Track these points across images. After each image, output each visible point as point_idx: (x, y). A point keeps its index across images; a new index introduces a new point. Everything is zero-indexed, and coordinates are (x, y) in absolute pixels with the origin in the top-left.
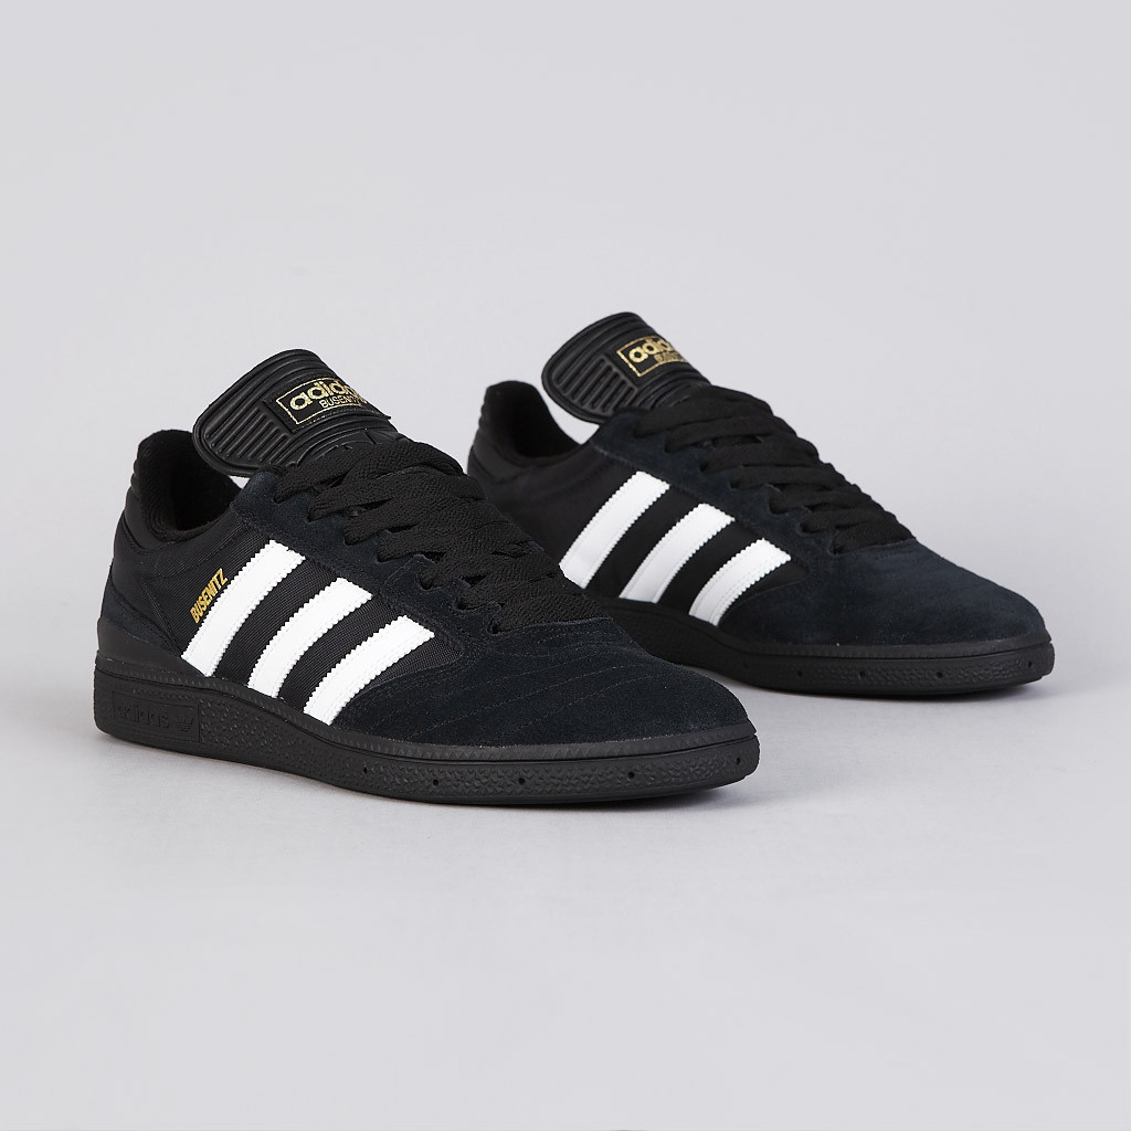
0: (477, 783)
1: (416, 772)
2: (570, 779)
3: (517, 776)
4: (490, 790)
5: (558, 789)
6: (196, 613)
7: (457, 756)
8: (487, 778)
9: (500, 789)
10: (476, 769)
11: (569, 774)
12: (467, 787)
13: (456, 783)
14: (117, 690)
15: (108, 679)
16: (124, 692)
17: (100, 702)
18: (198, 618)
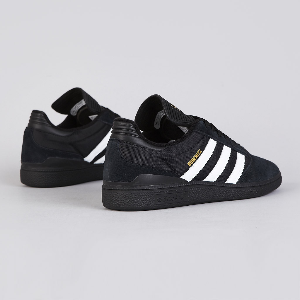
14: (159, 193)
15: (153, 192)
16: (162, 193)
17: (146, 200)
18: (191, 165)
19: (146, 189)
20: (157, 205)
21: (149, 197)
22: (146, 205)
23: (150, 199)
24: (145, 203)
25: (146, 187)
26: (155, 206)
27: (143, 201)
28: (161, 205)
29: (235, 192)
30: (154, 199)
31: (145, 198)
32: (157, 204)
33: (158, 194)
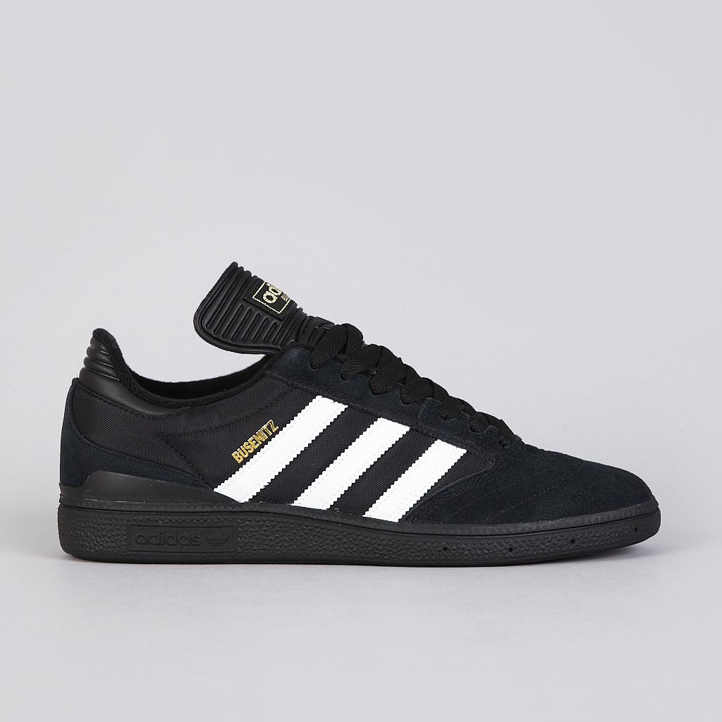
0: (542, 547)
1: (496, 544)
2: (604, 536)
3: (570, 539)
4: (552, 550)
5: (597, 544)
6: (237, 456)
7: (527, 529)
8: (550, 542)
9: (558, 549)
10: (541, 537)
11: (603, 533)
12: (535, 550)
13: (527, 548)
14: (138, 524)
15: (122, 517)
16: (147, 524)
17: (104, 536)
18: (242, 459)
19: (105, 508)
20: (135, 553)
21: (112, 531)
22: (104, 547)
23: (114, 533)
24: (101, 543)
25: (107, 504)
26: (129, 553)
27: (98, 539)
28: (147, 553)
29: (390, 543)
30: (124, 535)
31: (103, 530)
32: (132, 549)
33: (135, 523)
